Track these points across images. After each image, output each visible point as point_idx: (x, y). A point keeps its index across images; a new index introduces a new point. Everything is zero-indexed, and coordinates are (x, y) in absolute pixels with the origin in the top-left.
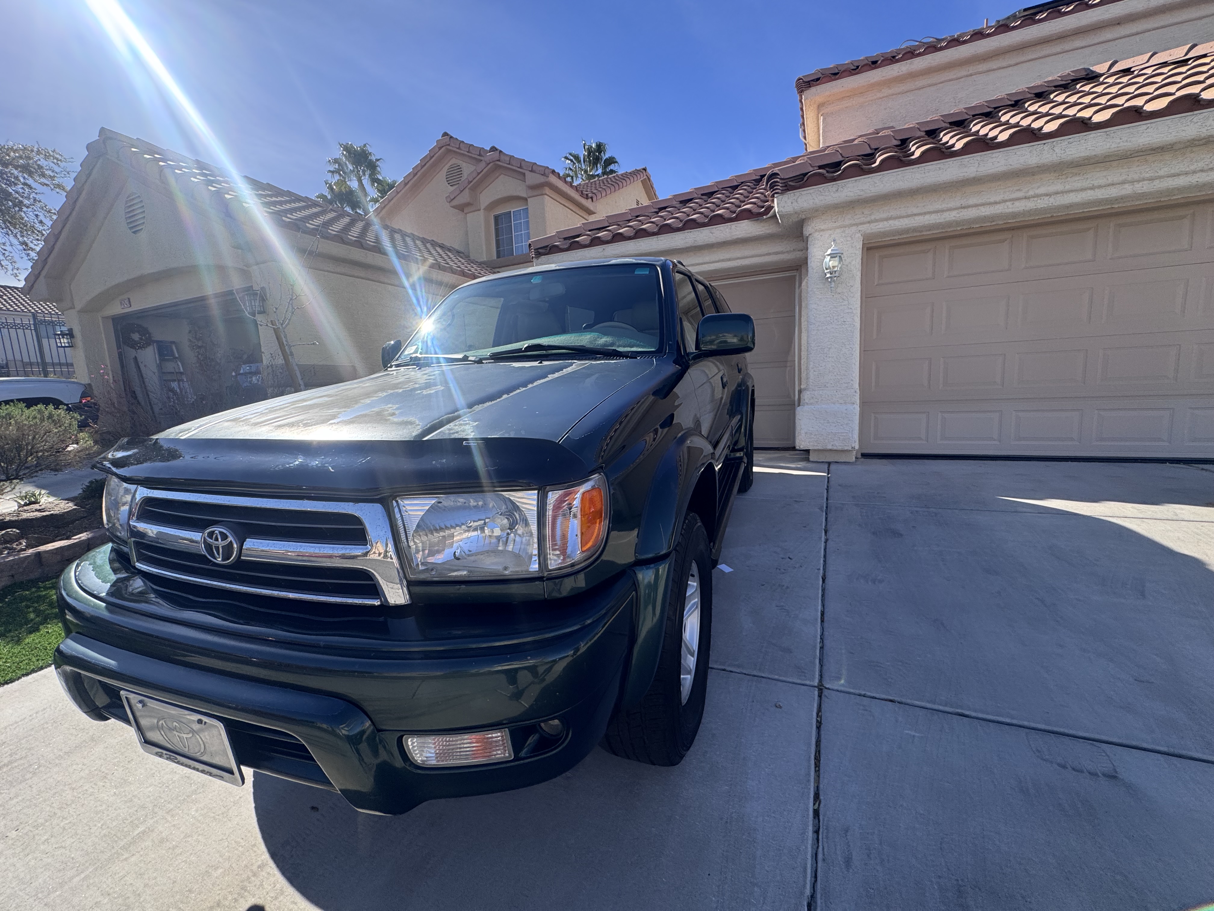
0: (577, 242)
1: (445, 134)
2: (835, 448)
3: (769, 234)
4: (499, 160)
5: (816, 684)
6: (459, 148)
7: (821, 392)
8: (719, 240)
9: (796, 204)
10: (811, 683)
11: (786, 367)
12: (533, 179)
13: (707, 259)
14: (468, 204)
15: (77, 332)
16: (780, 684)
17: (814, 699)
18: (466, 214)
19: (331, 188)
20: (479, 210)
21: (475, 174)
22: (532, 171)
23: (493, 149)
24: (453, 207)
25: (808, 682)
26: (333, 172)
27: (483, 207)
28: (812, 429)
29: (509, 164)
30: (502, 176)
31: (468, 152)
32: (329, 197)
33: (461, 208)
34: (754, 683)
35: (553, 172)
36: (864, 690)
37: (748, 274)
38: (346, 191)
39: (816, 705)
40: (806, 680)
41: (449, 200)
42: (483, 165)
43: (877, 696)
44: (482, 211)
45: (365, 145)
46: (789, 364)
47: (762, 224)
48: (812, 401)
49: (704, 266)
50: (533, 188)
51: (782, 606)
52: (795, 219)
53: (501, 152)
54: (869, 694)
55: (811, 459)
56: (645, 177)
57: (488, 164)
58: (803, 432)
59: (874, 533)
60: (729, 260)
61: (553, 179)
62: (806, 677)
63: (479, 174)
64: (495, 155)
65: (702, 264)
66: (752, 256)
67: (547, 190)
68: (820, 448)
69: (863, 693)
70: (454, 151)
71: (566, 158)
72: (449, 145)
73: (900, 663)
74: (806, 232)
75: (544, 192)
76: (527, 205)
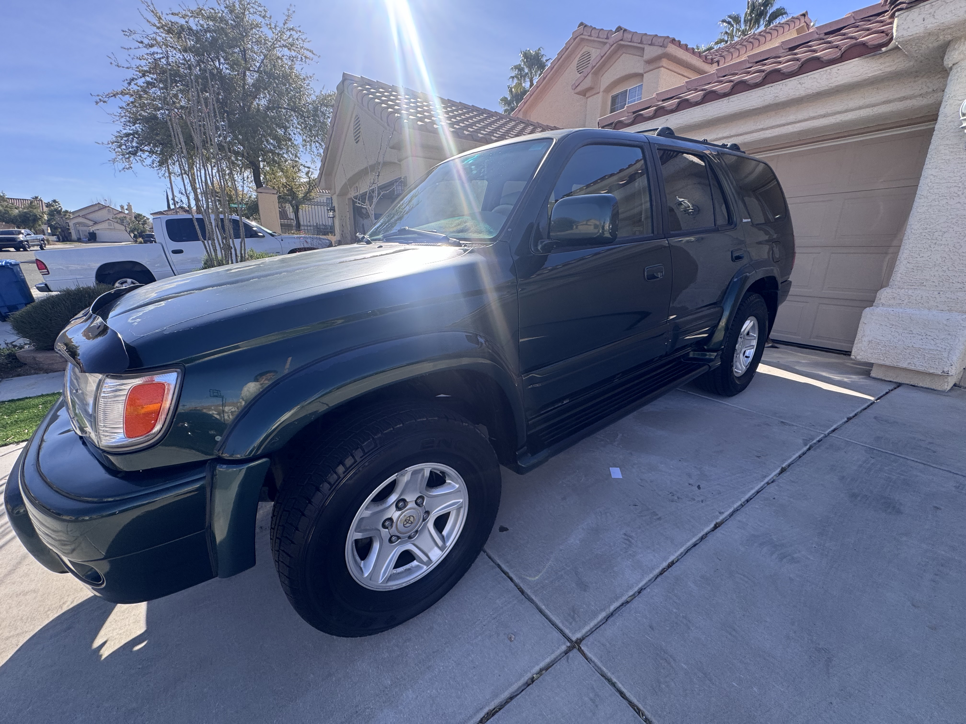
0: (641, 115)
1: (581, 24)
2: (913, 368)
3: (890, 73)
4: (622, 40)
5: (574, 639)
6: (590, 36)
7: (910, 292)
8: (810, 92)
9: (932, 20)
10: (570, 635)
11: (886, 253)
12: (651, 52)
13: (792, 118)
14: (590, 89)
15: (336, 209)
16: (538, 616)
17: (553, 652)
18: (587, 98)
19: (511, 91)
20: (598, 93)
21: (599, 57)
22: (651, 44)
23: (619, 29)
24: (577, 93)
25: (567, 631)
26: (513, 77)
27: (602, 90)
28: (881, 338)
29: (630, 42)
30: (624, 55)
31: (597, 37)
32: (509, 99)
33: (583, 93)
34: (515, 602)
35: (673, 41)
36: (618, 678)
37: (856, 132)
38: (521, 92)
39: (548, 660)
40: (567, 628)
41: (574, 87)
42: (608, 46)
43: (628, 694)
44: (601, 94)
45: (539, 49)
46: (891, 250)
47: (881, 60)
48: (892, 302)
49: (786, 127)
50: (649, 62)
51: (631, 537)
52: (932, 44)
53: (625, 30)
54: (620, 685)
55: (873, 374)
56: (803, 24)
57: (612, 46)
58: (865, 339)
59: (854, 496)
60: (824, 116)
61: (672, 49)
62: (571, 624)
63: (602, 57)
64: (621, 33)
65: (784, 125)
66: (860, 108)
67: (665, 62)
68: (887, 363)
69: (614, 680)
70: (587, 40)
71: (724, 21)
72: (582, 34)
73: (700, 675)
74: (948, 62)
75: (661, 65)
76: (642, 81)
